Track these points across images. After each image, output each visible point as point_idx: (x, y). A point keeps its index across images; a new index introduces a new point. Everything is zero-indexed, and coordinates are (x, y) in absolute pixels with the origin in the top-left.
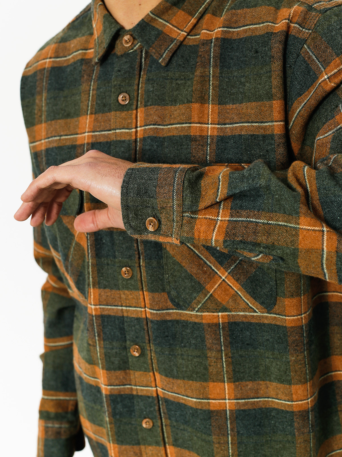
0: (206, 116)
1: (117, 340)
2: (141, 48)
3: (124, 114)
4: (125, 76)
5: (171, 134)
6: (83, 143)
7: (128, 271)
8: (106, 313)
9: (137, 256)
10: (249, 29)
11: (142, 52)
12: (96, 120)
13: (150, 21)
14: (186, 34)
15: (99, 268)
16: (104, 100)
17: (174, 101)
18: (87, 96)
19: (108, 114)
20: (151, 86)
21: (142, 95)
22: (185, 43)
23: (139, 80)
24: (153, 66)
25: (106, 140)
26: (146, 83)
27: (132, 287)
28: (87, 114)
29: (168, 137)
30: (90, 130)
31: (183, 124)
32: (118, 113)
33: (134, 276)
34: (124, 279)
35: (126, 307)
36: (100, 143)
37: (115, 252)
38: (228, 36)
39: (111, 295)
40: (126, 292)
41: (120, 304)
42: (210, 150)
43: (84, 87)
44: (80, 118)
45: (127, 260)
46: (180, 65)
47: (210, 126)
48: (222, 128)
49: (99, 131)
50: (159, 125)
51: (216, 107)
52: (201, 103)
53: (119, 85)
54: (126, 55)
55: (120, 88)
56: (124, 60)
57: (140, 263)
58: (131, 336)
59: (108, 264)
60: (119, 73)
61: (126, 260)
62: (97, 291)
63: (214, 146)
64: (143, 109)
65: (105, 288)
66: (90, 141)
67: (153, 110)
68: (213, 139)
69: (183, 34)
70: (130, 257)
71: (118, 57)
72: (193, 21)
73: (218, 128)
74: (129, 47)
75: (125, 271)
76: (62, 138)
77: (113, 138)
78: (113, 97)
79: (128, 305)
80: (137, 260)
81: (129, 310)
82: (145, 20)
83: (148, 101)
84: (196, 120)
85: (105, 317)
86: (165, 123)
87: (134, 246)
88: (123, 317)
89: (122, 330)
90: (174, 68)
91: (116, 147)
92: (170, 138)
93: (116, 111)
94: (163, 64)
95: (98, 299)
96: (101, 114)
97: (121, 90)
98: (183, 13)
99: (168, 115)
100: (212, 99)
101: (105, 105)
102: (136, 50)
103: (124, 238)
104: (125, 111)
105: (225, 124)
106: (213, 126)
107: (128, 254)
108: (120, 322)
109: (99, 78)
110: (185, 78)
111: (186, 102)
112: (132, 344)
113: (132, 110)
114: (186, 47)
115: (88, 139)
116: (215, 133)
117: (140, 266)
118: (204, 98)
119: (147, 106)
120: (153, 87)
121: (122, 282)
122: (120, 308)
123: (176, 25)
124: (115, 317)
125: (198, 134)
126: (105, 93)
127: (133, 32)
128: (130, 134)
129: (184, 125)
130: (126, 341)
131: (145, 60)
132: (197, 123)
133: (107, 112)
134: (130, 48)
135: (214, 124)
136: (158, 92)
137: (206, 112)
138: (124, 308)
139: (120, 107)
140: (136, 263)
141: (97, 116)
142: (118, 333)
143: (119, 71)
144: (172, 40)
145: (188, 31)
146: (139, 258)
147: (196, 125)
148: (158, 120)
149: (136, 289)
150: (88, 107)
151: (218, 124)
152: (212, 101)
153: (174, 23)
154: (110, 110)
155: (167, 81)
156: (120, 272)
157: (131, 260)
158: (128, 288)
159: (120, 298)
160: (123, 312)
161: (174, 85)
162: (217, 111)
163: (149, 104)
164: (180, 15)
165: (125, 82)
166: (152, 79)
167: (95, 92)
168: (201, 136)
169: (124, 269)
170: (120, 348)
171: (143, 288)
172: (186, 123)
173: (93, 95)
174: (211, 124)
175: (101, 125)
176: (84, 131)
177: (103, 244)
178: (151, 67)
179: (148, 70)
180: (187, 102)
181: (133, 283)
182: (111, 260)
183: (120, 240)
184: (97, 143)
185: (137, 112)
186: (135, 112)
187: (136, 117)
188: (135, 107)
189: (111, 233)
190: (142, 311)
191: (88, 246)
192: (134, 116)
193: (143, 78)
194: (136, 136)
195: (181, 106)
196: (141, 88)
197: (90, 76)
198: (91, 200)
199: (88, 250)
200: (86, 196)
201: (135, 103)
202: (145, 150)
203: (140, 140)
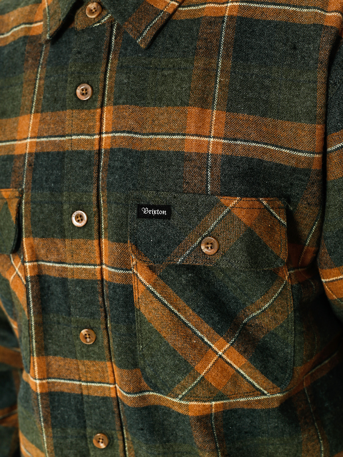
0: (207, 126)
1: (72, 427)
2: (111, 22)
3: (83, 114)
4: (87, 60)
5: (155, 148)
6: (23, 153)
7: (89, 335)
8: (57, 389)
9: (103, 314)
10: (284, 10)
11: (112, 27)
12: (42, 121)
14: (177, 4)
16: (56, 93)
17: (159, 101)
18: (31, 87)
19: (61, 113)
20: (125, 76)
21: (110, 88)
22: (174, 18)
23: (107, 66)
24: (129, 48)
25: (56, 150)
26: (117, 72)
27: (95, 356)
28: (31, 112)
29: (149, 151)
30: (33, 135)
31: (174, 134)
32: (75, 112)
33: (98, 341)
34: (84, 345)
35: (87, 382)
36: (48, 153)
37: (69, 308)
39: (65, 365)
40: (87, 362)
41: (77, 377)
42: (212, 175)
43: (27, 75)
44: (20, 118)
45: (89, 319)
46: (167, 48)
47: (212, 140)
48: (229, 145)
49: (47, 137)
50: (136, 133)
51: (223, 115)
52: (202, 107)
53: (78, 73)
54: (89, 30)
55: (79, 77)
56: (86, 37)
57: (106, 324)
58: (94, 421)
59: (59, 323)
60: (79, 56)
61: (85, 319)
62: (44, 359)
63: (217, 170)
64: (111, 108)
65: (56, 355)
66: (34, 150)
67: (127, 110)
68: (216, 160)
69: (173, 5)
70: (92, 315)
71: (77, 33)
73: (223, 144)
74: (94, 19)
75: (86, 335)
77: (68, 147)
78: (69, 89)
79: (89, 379)
80: (102, 319)
81: (91, 386)
83: (120, 97)
84: (192, 129)
85: (55, 395)
86: (144, 131)
87: (99, 301)
88: (82, 394)
89: (80, 413)
90: (160, 53)
91: (71, 160)
92: (153, 155)
93: (72, 109)
94: (142, 46)
95: (45, 370)
96: (50, 114)
97: (80, 79)
99: (150, 120)
100: (217, 102)
101: (56, 100)
102: (104, 25)
103: (83, 289)
104: (86, 109)
105: (236, 140)
106: (216, 140)
107: (90, 310)
108: (78, 402)
109: (49, 62)
110: (174, 66)
111: (179, 104)
112: (95, 431)
113: (96, 108)
114: (177, 23)
115: (30, 147)
116: (220, 151)
117: (107, 328)
118: (206, 100)
119: (119, 104)
120: (129, 78)
121: (81, 349)
122: (78, 383)
124: (70, 395)
125: (194, 150)
126: (56, 84)
128: (93, 142)
129: (175, 137)
130: (85, 427)
131: (115, 38)
132: (193, 135)
133: (59, 110)
134: (96, 20)
135: (218, 138)
136: (136, 86)
137: (208, 120)
138: (83, 384)
139: (79, 103)
140: (101, 323)
141: (44, 115)
142: (74, 417)
143: (79, 53)
144: (157, 12)
145: (180, 0)
146: (106, 317)
147: (191, 138)
148: (136, 126)
149: (100, 358)
150: (33, 103)
151: (224, 139)
152: (217, 105)
154: (64, 108)
155: (150, 72)
156: (78, 335)
157: (94, 319)
158: (89, 358)
159: (78, 369)
160: (81, 389)
161: (158, 77)
162: (223, 121)
163: (121, 101)
165: (87, 68)
166: (127, 67)
167: (42, 82)
168: (197, 154)
169: (84, 332)
170: (76, 437)
171: (111, 359)
172: (178, 134)
173: (39, 86)
174: (214, 137)
175: (49, 128)
176: (25, 136)
178: (126, 49)
179: (120, 53)
180: (181, 104)
181: (97, 351)
182: (63, 318)
183: (77, 291)
184: (44, 153)
185: (102, 112)
186: (99, 110)
187: (101, 119)
188: (98, 104)
189: (64, 281)
190: (110, 388)
191: (28, 298)
192: (97, 117)
193: (113, 63)
194: (100, 145)
195: (170, 109)
196: (110, 78)
197: (36, 60)
198: (34, 234)
199: (28, 304)
200: (25, 228)
201: (100, 98)
202: (113, 167)
203: (105, 151)
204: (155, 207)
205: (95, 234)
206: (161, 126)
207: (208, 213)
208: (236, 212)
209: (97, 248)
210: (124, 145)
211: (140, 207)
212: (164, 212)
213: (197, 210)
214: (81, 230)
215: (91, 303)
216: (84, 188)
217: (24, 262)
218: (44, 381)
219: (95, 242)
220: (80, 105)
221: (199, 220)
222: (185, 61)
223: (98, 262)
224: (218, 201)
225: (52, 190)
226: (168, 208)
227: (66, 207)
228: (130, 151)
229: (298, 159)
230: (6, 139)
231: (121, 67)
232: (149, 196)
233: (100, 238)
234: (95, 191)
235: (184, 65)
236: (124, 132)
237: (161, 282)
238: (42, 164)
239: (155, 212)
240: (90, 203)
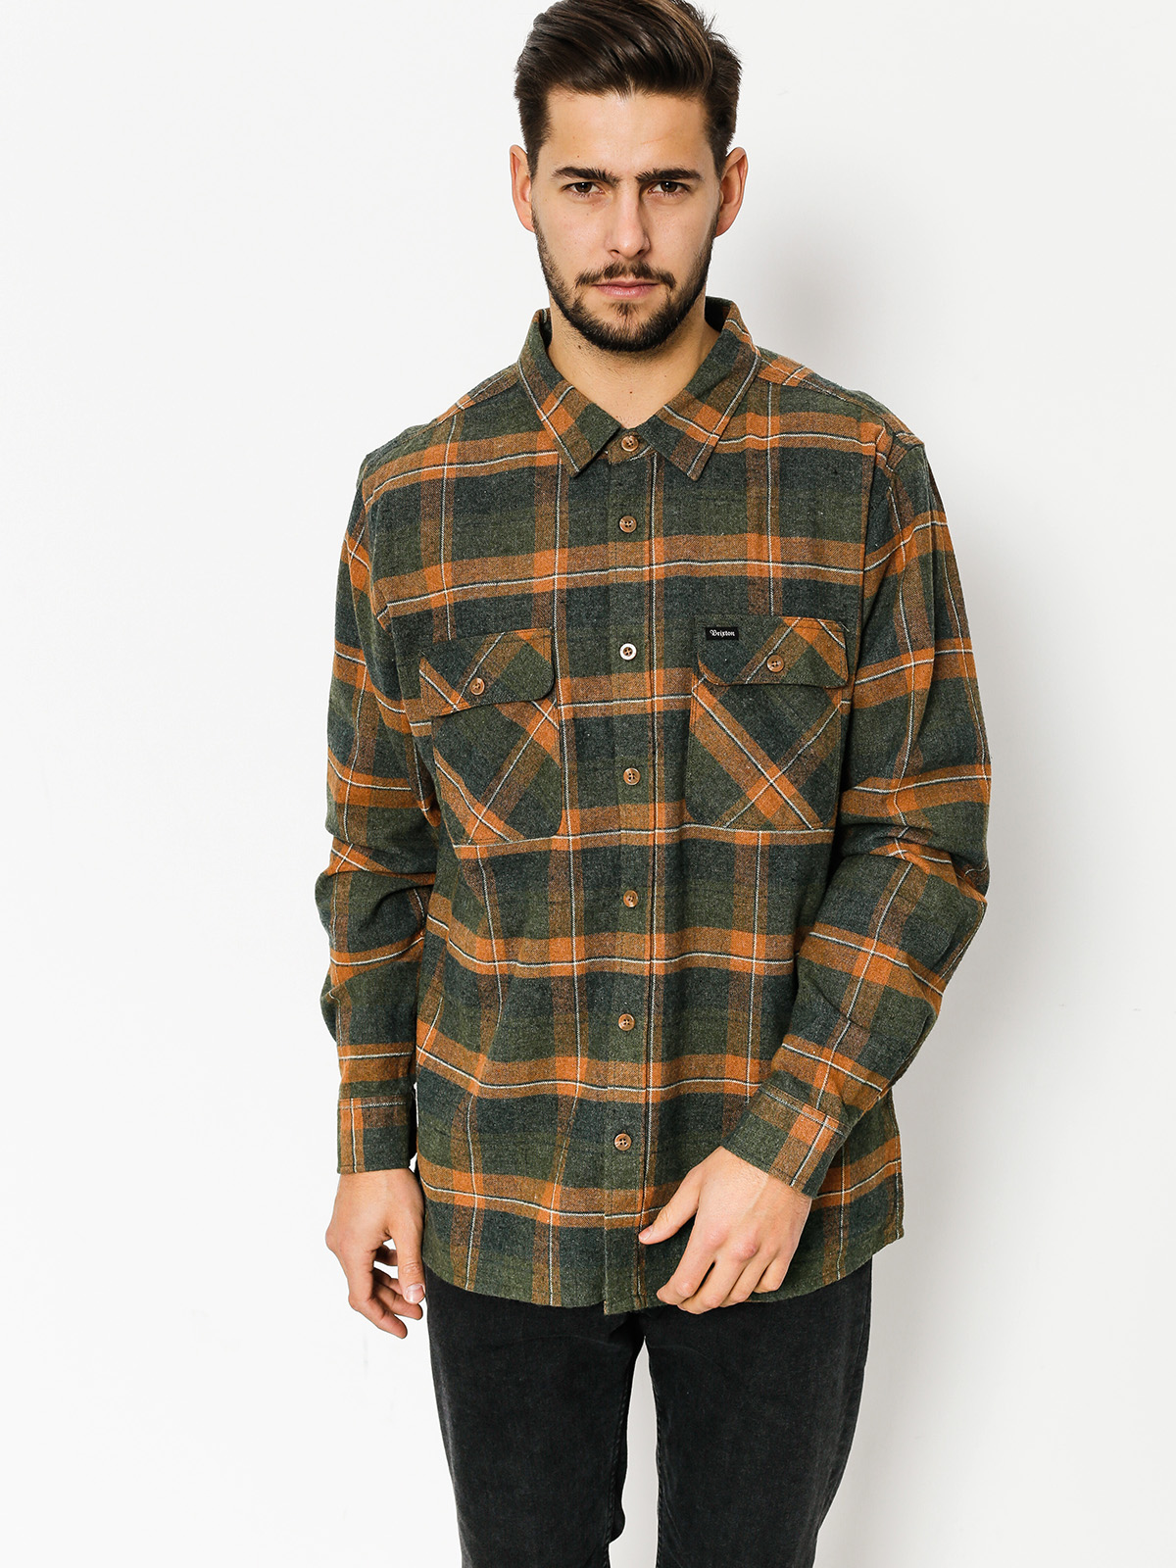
0: (766, 551)
1: (606, 886)
2: (652, 456)
3: (629, 546)
4: (630, 493)
5: (715, 574)
6: (549, 590)
7: (634, 774)
8: (591, 845)
9: (651, 750)
10: (823, 438)
11: (652, 460)
12: (572, 555)
13: (665, 419)
14: (717, 438)
15: (582, 776)
16: (588, 527)
17: (715, 530)
18: (552, 521)
19: (598, 547)
20: (673, 507)
21: (658, 520)
22: (717, 451)
23: (651, 498)
24: (675, 480)
25: (597, 584)
26: (663, 504)
27: (638, 799)
28: (555, 547)
29: (710, 577)
30: (562, 570)
31: (735, 560)
32: (619, 545)
33: (643, 781)
34: (626, 787)
35: (627, 830)
36: (586, 589)
37: (613, 749)
38: (789, 444)
39: (603, 816)
40: (629, 806)
41: (616, 826)
42: (774, 597)
43: (543, 508)
44: (538, 554)
45: (635, 757)
46: (716, 480)
47: (771, 564)
48: (788, 569)
49: (582, 572)
50: (693, 561)
51: (778, 540)
52: (758, 533)
53: (620, 506)
54: (626, 463)
55: (622, 510)
56: (625, 470)
57: (654, 761)
59: (596, 769)
60: (621, 488)
61: (630, 758)
62: (577, 812)
63: (780, 592)
64: (662, 540)
65: (591, 806)
66: (565, 587)
67: (680, 540)
68: (777, 583)
69: (713, 439)
70: (639, 753)
71: (610, 466)
72: (724, 419)
73: (782, 568)
74: (632, 452)
75: (630, 774)
76: (500, 584)
77: (612, 580)
78: (610, 522)
79: (629, 827)
80: (650, 756)
81: (631, 835)
82: (659, 416)
83: (671, 529)
84: (754, 555)
85: (590, 852)
86: (702, 559)
87: (647, 736)
88: (620, 846)
89: (617, 868)
90: (711, 485)
91: (617, 592)
92: (714, 580)
93: (615, 541)
94: (694, 478)
95: (579, 825)
96: (583, 548)
97: (622, 512)
98: (710, 408)
99: (707, 548)
100: (771, 528)
101: (589, 534)
102: (643, 458)
103: (630, 725)
104: (630, 541)
105: (793, 563)
106: (776, 565)
107: (636, 748)
108: (614, 856)
109: (571, 495)
110: (727, 498)
111: (737, 531)
112: (627, 888)
113: (643, 540)
114: (720, 456)
115: (559, 583)
116: (780, 576)
117: (653, 765)
118: (761, 527)
119: (669, 535)
120: (680, 509)
121: (624, 791)
122: (617, 833)
123: (701, 424)
124: (605, 849)
125: (756, 575)
126: (588, 517)
127: (636, 432)
128: (642, 574)
129: (736, 563)
130: (619, 886)
131: (658, 472)
132: (755, 561)
133: (595, 544)
134: (634, 454)
135: (776, 562)
136: (688, 516)
137: (765, 546)
138: (623, 833)
139: (622, 535)
140: (648, 760)
141: (574, 550)
142: (609, 875)
143: (620, 485)
144: (700, 446)
145: (720, 433)
146: (654, 753)
147: (751, 563)
148: (692, 554)
149: (644, 800)
150: (555, 538)
151: (783, 563)
152: (771, 531)
153: (699, 421)
154: (604, 541)
155: (701, 502)
156: (622, 776)
157: (640, 756)
158: (630, 801)
159: (618, 817)
160: (620, 840)
161: (712, 507)
162: (778, 546)
163: (671, 532)
164: (706, 412)
165: (630, 501)
166: (676, 499)
167: (566, 515)
168: (759, 578)
169: (628, 771)
170: (608, 897)
171: (655, 800)
172: (740, 560)
173: (562, 521)
174: (773, 562)
175: (583, 563)
176: (550, 573)
177: (587, 739)
178: (671, 482)
179: (665, 486)
180: (740, 532)
181: (641, 792)
183: (624, 728)
184: (579, 589)
185: (651, 544)
186: (647, 543)
187: (650, 550)
188: (647, 536)
189: (608, 721)
190: (648, 835)
191: (562, 744)
192: (646, 549)
193: (656, 495)
194: (651, 576)
195: (729, 537)
196: (656, 510)
197: (552, 492)
198: (574, 674)
199: (562, 751)
200: (561, 669)
201: (647, 531)
202: (671, 596)
203: (658, 582)
204: (724, 629)
205: (646, 666)
206: (719, 553)
207: (773, 633)
208: (797, 631)
209: (648, 680)
210: (682, 573)
211: (708, 630)
212: (733, 634)
213: (762, 630)
214: (630, 664)
215: (639, 739)
216: (633, 620)
217: (557, 705)
218: (578, 837)
219: (647, 674)
220: (625, 537)
221: (765, 639)
222: (738, 493)
223: (649, 695)
224: (781, 621)
225: (594, 626)
226: (734, 629)
227: (612, 641)
228: (689, 578)
229: (844, 577)
230: (517, 577)
231: (668, 500)
232: (715, 619)
233: (651, 669)
234: (646, 622)
235: (737, 497)
236: (680, 560)
237: (720, 706)
238: (578, 601)
239: (723, 634)
240: (641, 634)
